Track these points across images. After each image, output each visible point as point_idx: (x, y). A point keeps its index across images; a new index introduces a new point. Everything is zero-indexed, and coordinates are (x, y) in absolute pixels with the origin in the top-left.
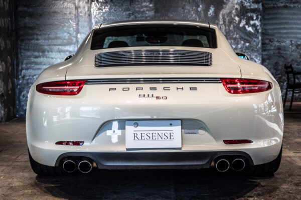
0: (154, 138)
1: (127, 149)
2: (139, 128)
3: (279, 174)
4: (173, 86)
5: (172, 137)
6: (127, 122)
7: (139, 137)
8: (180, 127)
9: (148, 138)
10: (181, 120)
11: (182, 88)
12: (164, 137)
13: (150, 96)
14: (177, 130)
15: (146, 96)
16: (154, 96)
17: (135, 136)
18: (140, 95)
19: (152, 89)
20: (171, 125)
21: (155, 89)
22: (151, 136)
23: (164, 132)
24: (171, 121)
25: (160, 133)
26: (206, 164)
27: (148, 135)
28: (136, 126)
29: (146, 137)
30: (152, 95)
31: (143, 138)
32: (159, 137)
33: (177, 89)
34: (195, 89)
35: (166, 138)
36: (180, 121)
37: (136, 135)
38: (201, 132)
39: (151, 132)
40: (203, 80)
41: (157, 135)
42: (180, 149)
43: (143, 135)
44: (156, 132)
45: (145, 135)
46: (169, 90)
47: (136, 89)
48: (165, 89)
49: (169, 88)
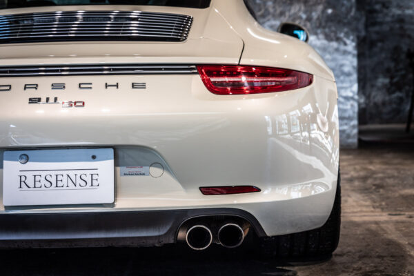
0: (60, 184)
1: (7, 208)
2: (31, 165)
3: (341, 255)
4: (98, 81)
5: (95, 183)
6: (6, 153)
7: (30, 182)
8: (111, 162)
9: (48, 184)
10: (115, 148)
11: (117, 85)
12: (79, 181)
13: (52, 100)
14: (105, 167)
16: (58, 101)
17: (22, 181)
18: (30, 99)
19: (54, 86)
20: (94, 157)
21: (62, 86)
22: (53, 180)
23: (79, 173)
24: (93, 150)
25: (72, 174)
26: (165, 234)
27: (48, 178)
28: (23, 161)
29: (44, 182)
31: (38, 184)
32: (70, 183)
33: (107, 86)
34: (143, 86)
35: (83, 183)
36: (111, 151)
37: (23, 179)
38: (155, 171)
39: (53, 173)
40: (160, 69)
41: (65, 177)
42: (112, 205)
43: (37, 178)
44: (65, 173)
45: (43, 179)
46: (90, 88)
47: (25, 88)
48: (82, 86)
49: (91, 84)
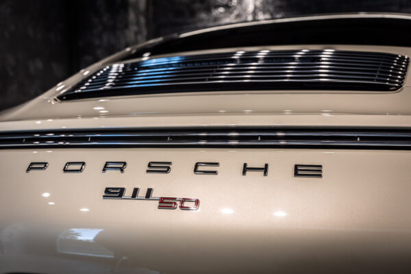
4: (230, 159)
11: (265, 169)
13: (142, 193)
15: (128, 193)
16: (154, 195)
18: (107, 190)
19: (153, 167)
21: (164, 168)
30: (149, 191)
33: (246, 169)
34: (314, 171)
40: (353, 139)
46: (215, 172)
47: (105, 168)
48: (200, 168)
49: (217, 164)
